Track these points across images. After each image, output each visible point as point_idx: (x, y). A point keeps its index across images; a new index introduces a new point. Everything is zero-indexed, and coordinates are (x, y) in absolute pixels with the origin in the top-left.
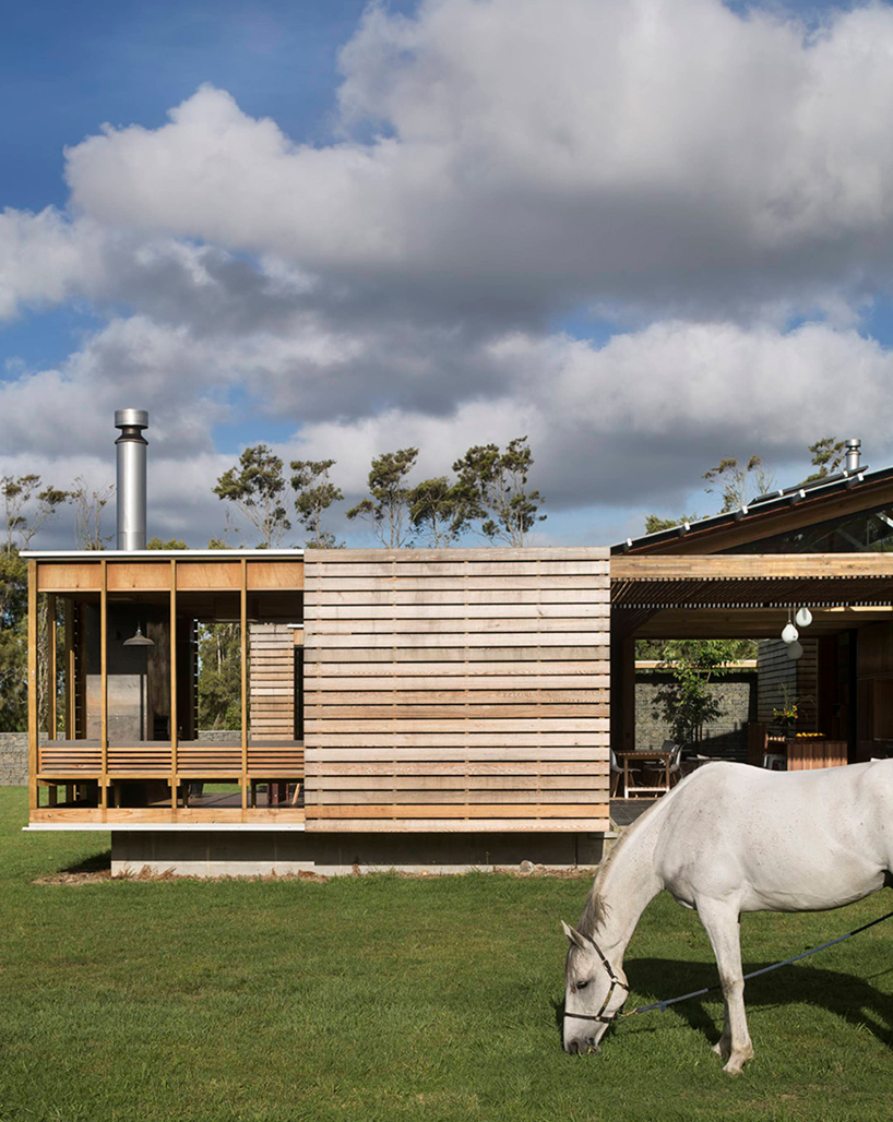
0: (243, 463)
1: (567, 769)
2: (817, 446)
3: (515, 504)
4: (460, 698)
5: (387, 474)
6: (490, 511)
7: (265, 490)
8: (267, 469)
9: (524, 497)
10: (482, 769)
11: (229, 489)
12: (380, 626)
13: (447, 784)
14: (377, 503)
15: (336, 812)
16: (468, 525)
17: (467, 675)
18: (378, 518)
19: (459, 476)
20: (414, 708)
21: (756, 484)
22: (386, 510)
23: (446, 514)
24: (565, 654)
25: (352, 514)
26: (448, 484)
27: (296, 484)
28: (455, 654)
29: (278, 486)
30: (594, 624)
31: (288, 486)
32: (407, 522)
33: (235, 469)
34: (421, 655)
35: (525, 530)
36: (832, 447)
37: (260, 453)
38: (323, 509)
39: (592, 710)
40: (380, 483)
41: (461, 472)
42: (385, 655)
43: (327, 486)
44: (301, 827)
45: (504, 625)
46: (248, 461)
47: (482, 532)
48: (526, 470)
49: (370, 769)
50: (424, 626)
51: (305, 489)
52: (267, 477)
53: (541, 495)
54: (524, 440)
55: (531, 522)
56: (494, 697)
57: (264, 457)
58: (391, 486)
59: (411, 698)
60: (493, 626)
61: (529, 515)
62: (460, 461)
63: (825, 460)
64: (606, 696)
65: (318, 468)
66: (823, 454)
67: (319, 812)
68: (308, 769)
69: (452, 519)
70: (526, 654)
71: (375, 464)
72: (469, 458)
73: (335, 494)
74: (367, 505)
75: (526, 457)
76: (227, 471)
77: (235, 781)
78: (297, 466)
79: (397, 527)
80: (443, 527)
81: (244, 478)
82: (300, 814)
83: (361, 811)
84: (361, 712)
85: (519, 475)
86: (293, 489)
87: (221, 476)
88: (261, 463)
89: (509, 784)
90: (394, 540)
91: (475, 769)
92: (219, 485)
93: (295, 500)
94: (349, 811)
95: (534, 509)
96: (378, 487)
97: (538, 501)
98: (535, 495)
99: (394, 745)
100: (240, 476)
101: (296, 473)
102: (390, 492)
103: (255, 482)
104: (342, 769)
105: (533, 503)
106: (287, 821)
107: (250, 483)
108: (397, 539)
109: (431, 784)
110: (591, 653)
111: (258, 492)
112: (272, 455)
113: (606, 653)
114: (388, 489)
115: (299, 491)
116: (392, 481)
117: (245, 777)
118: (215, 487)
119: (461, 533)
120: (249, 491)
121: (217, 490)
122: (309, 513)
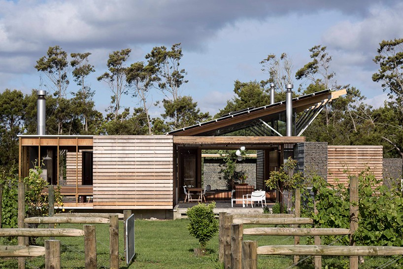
0: (48, 54)
1: (162, 193)
2: (313, 49)
3: (174, 75)
4: (134, 174)
5: (116, 61)
6: (162, 78)
7: (59, 67)
8: (60, 57)
9: (178, 72)
10: (140, 193)
11: (43, 66)
12: (113, 156)
13: (130, 197)
14: (111, 74)
15: (101, 204)
16: (152, 84)
17: (136, 169)
18: (112, 81)
19: (148, 61)
20: (122, 177)
21: (284, 67)
22: (115, 77)
23: (143, 78)
24: (161, 163)
25: (99, 79)
26: (144, 65)
27: (73, 64)
28: (133, 163)
29: (65, 65)
30: (169, 155)
31: (69, 64)
32: (125, 82)
33: (45, 57)
34: (124, 163)
35: (178, 86)
36: (320, 49)
37: (56, 49)
38: (85, 76)
39: (168, 178)
40: (112, 65)
41: (149, 59)
42: (114, 163)
43: (87, 65)
44: (92, 208)
45: (146, 156)
46: (51, 54)
47: (158, 87)
48: (179, 58)
49: (110, 193)
50: (125, 156)
51: (78, 66)
52: (60, 61)
53: (185, 71)
54: (179, 45)
55: (181, 83)
56: (143, 174)
57: (58, 51)
58: (118, 67)
59: (121, 174)
60: (143, 156)
61: (180, 80)
62: (149, 55)
63: (316, 55)
64: (172, 174)
65: (83, 57)
66: (316, 52)
67: (97, 204)
68: (94, 193)
69: (146, 81)
70: (151, 163)
71: (111, 56)
72: (153, 53)
73: (91, 69)
74: (107, 75)
75: (180, 53)
76: (41, 58)
77: (74, 196)
78: (73, 56)
79: (120, 85)
80: (141, 84)
81: (49, 61)
82: (92, 204)
83: (108, 204)
84: (108, 178)
85: (176, 61)
86: (72, 66)
87: (38, 60)
88: (56, 54)
89: (147, 197)
90: (119, 92)
91: (138, 193)
92: (38, 65)
93: (73, 71)
94: (105, 204)
95: (183, 77)
96: (112, 66)
97: (185, 73)
98: (183, 71)
99: (116, 186)
100: (47, 60)
101: (73, 59)
102: (117, 69)
103: (54, 64)
104: (103, 193)
105: (182, 74)
106: (88, 206)
107: (52, 64)
108: (120, 91)
109: (126, 196)
110: (168, 163)
111: (55, 68)
112: (62, 51)
113: (172, 163)
114: (116, 68)
115: (75, 67)
116: (118, 64)
117: (77, 195)
118: (36, 66)
119: (149, 88)
120: (51, 67)
121: (37, 67)
122: (79, 77)
